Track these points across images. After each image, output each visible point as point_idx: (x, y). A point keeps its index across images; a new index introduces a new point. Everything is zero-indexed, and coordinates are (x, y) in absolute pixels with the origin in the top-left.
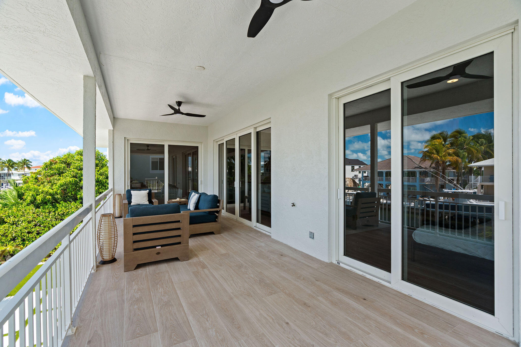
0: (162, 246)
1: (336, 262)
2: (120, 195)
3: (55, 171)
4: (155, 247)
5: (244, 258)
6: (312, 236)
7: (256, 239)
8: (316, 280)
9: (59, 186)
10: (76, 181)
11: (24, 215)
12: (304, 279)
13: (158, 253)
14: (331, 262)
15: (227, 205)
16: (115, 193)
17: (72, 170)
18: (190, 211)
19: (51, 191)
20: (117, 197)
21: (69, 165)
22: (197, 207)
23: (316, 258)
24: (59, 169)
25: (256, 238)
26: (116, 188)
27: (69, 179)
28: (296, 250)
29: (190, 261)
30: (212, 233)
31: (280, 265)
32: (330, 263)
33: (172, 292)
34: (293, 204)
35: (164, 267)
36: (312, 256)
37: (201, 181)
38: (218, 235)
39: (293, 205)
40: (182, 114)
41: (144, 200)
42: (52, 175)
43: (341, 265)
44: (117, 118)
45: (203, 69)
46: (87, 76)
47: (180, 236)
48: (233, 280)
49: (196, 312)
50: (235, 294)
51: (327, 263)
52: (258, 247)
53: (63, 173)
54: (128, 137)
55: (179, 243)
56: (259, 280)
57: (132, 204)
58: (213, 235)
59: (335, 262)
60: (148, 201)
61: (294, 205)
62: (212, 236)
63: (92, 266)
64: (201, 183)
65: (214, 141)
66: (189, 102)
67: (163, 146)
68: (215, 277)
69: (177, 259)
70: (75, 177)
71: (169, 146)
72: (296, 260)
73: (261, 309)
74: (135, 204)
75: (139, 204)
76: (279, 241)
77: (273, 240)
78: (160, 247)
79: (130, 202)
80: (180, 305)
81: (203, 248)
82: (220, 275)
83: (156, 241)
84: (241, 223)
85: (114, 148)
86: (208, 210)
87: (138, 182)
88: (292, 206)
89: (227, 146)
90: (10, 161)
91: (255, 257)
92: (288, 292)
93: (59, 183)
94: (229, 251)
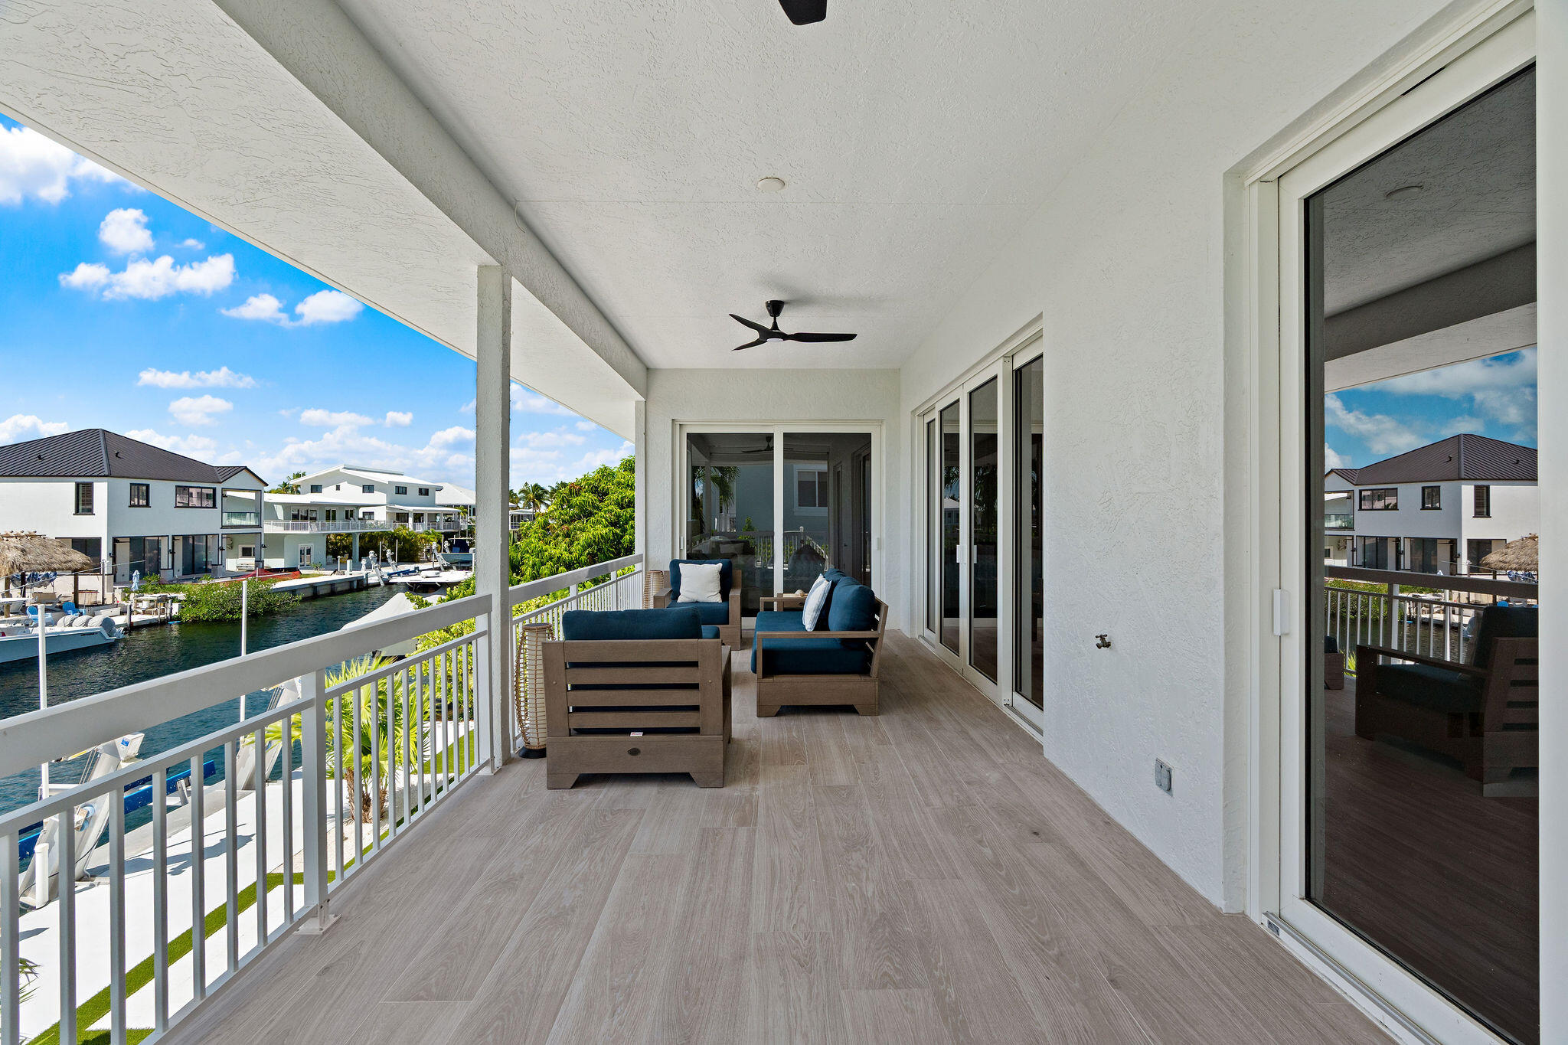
0: (647, 731)
1: (1265, 920)
2: (659, 572)
3: (576, 511)
4: (626, 731)
5: (888, 816)
6: (1165, 782)
7: (982, 751)
8: (1112, 981)
9: (582, 546)
10: (616, 533)
11: (522, 609)
12: (1059, 959)
13: (634, 752)
14: (1243, 913)
15: (946, 620)
16: (651, 568)
17: (609, 508)
18: (804, 633)
19: (566, 555)
20: (653, 578)
21: (603, 494)
22: (822, 623)
23: (1176, 878)
24: (581, 507)
25: (984, 744)
26: (651, 554)
27: (602, 530)
28: (1108, 822)
29: (725, 791)
30: (849, 710)
31: (1003, 873)
32: (1231, 916)
33: (601, 882)
34: (1102, 637)
35: (646, 793)
36: (1167, 863)
37: (879, 541)
38: (867, 720)
39: (1104, 643)
40: (785, 337)
41: (709, 592)
42: (572, 520)
43: (1285, 939)
44: (656, 369)
45: (777, 184)
46: (486, 266)
47: (696, 708)
48: (796, 889)
49: (608, 971)
50: (762, 944)
51: (1217, 913)
52: (968, 783)
53: (591, 514)
54: (681, 418)
55: (695, 731)
56: (883, 914)
57: (680, 600)
58: (854, 718)
59: (1259, 919)
60: (719, 595)
61: (1108, 645)
62: (844, 720)
63: (485, 756)
64: (880, 548)
65: (913, 412)
66: (803, 301)
67: (770, 438)
68: (751, 865)
69: (685, 778)
70: (614, 524)
71: (785, 435)
72: (1082, 864)
73: (805, 1035)
74: (687, 600)
75: (697, 602)
76: (1063, 775)
77: (1047, 764)
78: (640, 734)
79: (675, 594)
80: (590, 929)
81: (791, 754)
82: (772, 862)
83: (627, 714)
84: (971, 687)
85: (648, 448)
86: (843, 632)
87: (728, 540)
88: (1099, 646)
89: (944, 428)
90: (536, 487)
91: (932, 820)
92: (953, 996)
93: (583, 538)
94: (860, 781)
